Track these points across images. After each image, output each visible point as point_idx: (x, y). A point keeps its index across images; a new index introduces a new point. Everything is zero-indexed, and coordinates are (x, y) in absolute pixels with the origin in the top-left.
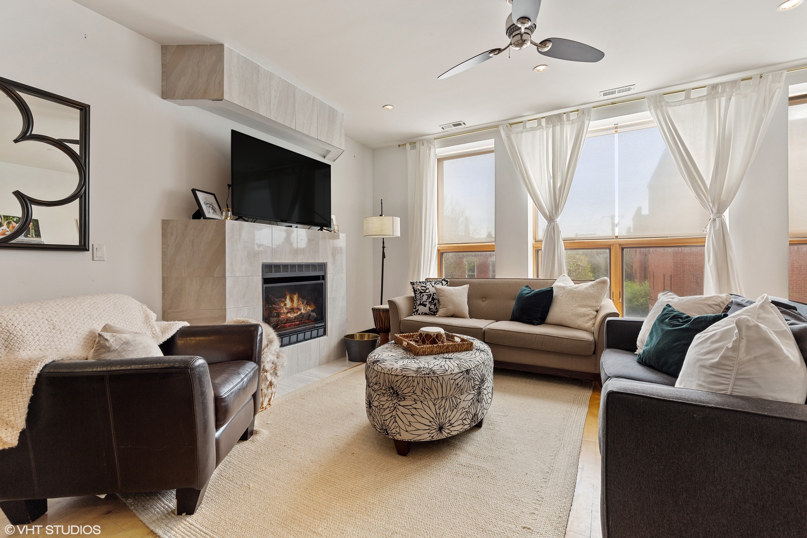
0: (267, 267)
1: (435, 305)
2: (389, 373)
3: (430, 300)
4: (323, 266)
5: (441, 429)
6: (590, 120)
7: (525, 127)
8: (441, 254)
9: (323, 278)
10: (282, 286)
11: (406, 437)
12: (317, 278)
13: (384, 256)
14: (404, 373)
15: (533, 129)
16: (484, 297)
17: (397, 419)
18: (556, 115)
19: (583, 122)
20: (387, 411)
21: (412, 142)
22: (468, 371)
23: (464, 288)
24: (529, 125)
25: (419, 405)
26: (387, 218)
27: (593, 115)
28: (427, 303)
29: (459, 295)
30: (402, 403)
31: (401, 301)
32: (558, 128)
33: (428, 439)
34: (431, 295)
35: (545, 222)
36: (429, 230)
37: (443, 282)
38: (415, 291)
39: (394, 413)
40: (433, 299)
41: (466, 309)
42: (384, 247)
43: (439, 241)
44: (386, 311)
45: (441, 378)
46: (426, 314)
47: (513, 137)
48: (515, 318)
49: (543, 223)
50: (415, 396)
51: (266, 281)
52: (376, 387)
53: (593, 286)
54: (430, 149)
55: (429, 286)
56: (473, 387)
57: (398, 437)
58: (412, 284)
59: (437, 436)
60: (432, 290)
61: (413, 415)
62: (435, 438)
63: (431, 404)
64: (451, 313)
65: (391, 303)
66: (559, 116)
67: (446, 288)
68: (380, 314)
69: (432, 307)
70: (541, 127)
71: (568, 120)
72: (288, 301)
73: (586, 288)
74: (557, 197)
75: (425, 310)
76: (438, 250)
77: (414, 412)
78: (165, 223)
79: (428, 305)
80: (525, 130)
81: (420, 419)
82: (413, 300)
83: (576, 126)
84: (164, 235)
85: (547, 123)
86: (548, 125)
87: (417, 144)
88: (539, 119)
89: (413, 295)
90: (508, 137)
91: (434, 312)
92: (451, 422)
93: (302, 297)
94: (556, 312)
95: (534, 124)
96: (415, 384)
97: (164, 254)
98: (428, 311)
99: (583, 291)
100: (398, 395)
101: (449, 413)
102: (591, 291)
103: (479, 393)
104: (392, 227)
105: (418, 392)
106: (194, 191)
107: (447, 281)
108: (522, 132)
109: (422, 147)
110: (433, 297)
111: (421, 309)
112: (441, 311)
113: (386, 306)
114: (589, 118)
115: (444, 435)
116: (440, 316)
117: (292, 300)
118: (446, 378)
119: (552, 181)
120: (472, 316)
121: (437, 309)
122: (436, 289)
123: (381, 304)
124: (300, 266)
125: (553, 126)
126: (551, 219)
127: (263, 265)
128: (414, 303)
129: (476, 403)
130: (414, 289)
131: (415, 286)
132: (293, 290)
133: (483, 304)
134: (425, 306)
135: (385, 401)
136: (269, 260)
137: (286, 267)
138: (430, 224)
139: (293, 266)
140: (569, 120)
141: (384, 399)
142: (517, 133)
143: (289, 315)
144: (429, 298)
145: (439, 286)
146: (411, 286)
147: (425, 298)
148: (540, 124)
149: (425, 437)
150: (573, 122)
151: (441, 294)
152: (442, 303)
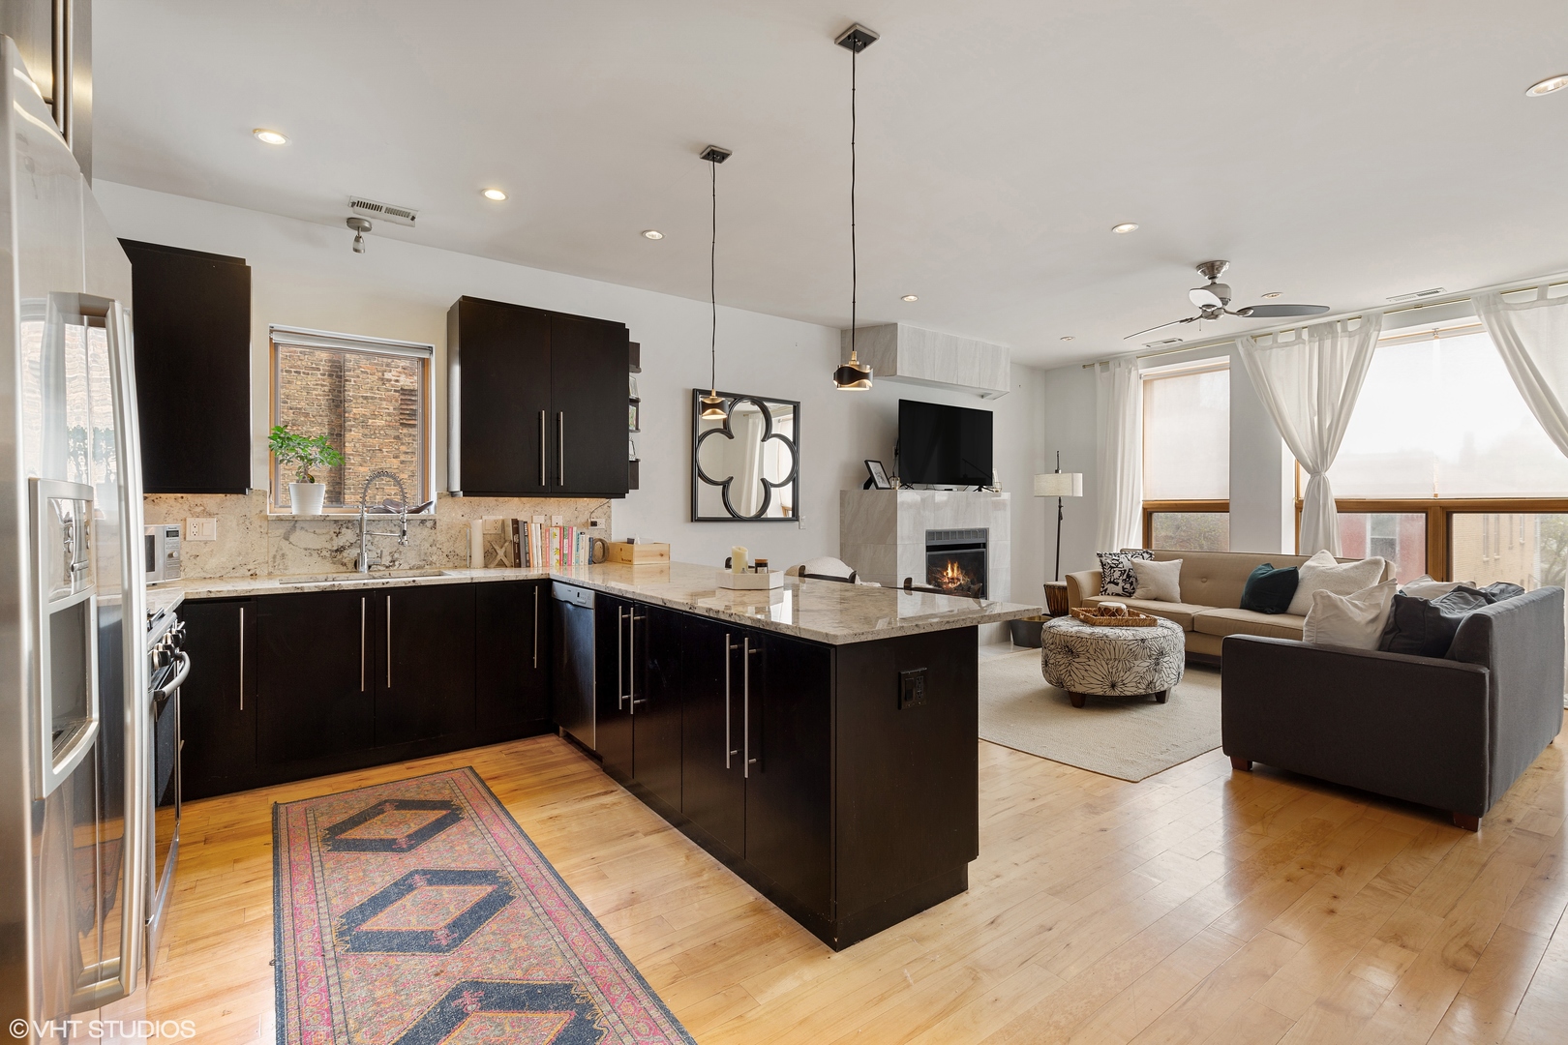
0: (930, 534)
1: (1131, 584)
2: (1065, 635)
3: (1125, 577)
4: (984, 532)
5: (1113, 686)
6: (1379, 331)
7: (1275, 341)
8: (1148, 514)
9: (985, 545)
10: (942, 555)
11: (1080, 689)
12: (977, 546)
13: (1060, 517)
14: (1078, 635)
15: (1287, 344)
16: (1205, 577)
17: (1072, 673)
18: (1325, 324)
19: (1367, 337)
20: (1063, 666)
21: (1104, 362)
22: (1143, 640)
23: (1174, 564)
24: (1281, 339)
25: (1092, 663)
26: (1064, 475)
27: (1384, 323)
28: (1120, 581)
29: (1168, 572)
30: (1076, 660)
31: (1084, 578)
32: (1328, 343)
33: (1101, 693)
34: (1125, 571)
35: (1308, 476)
36: (1128, 482)
37: (1145, 555)
38: (1103, 565)
39: (1069, 668)
40: (1129, 576)
41: (1176, 591)
42: (1060, 507)
43: (1144, 497)
44: (1064, 589)
45: (1114, 642)
46: (1118, 595)
47: (1257, 355)
48: (1245, 606)
49: (1305, 477)
50: (1088, 655)
51: (929, 548)
52: (1052, 647)
53: (1356, 567)
54: (1130, 372)
55: (1123, 559)
56: (1150, 656)
57: (1072, 689)
58: (1100, 556)
59: (1110, 693)
60: (1126, 563)
61: (1086, 670)
62: (1108, 694)
63: (1104, 663)
64: (1154, 596)
65: (1069, 578)
66: (1330, 325)
67: (1148, 562)
68: (1054, 592)
69: (1128, 586)
70: (1301, 340)
71: (1344, 330)
72: (949, 571)
73: (1345, 570)
74: (1325, 441)
75: (1118, 589)
76: (1144, 509)
77: (1087, 668)
78: (843, 494)
79: (1121, 584)
80: (1275, 345)
81: (1093, 675)
82: (1101, 577)
83: (1357, 339)
84: (842, 505)
85: (1311, 335)
86: (1312, 339)
87: (1111, 364)
88: (1298, 331)
89: (1101, 570)
90: (1250, 355)
91: (1130, 593)
92: (1125, 682)
93: (961, 567)
94: (1302, 599)
95: (1291, 337)
96: (1089, 644)
97: (842, 522)
98: (1121, 592)
99: (1339, 574)
100: (1072, 652)
101: (1122, 674)
102: (1352, 574)
103: (1157, 664)
104: (1074, 485)
105: (1091, 651)
106: (866, 462)
107: (1151, 554)
108: (1271, 348)
109: (1118, 370)
110: (1128, 574)
111: (1111, 588)
112: (1139, 592)
113: (1063, 583)
114: (1377, 328)
115: (1117, 692)
116: (1137, 598)
117: (953, 570)
118: (1119, 643)
119: (1316, 419)
120: (1184, 599)
121: (1134, 589)
122: (1132, 563)
123: (1057, 580)
124: (961, 533)
125: (1319, 341)
126: (1315, 472)
127: (927, 532)
128: (1102, 582)
129: (1153, 672)
130: (1102, 563)
131: (1103, 559)
132: (954, 559)
133: (1203, 586)
134: (1117, 584)
135: (1062, 659)
136: (932, 528)
137: (947, 533)
138: (1129, 475)
139: (954, 533)
140: (1347, 331)
141: (1060, 656)
142: (1264, 349)
143: (950, 585)
144: (1122, 574)
145: (1135, 560)
146: (1098, 559)
147: (1117, 574)
148: (1299, 337)
149: (1099, 691)
150: (1351, 335)
151: (1139, 571)
152: (1140, 581)
